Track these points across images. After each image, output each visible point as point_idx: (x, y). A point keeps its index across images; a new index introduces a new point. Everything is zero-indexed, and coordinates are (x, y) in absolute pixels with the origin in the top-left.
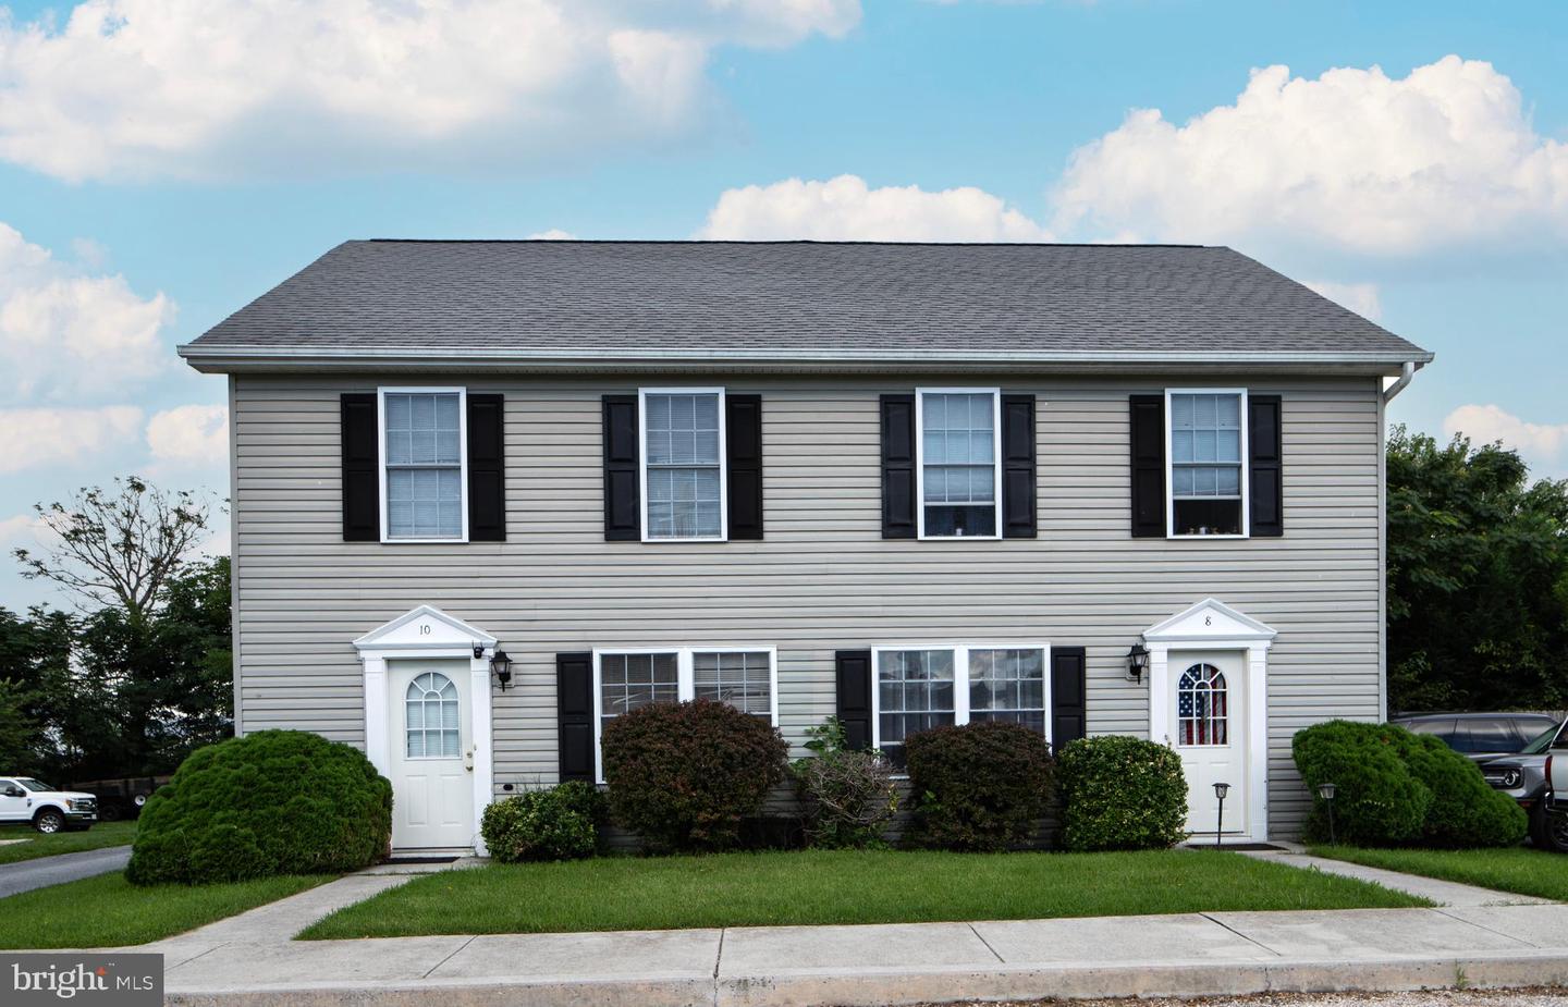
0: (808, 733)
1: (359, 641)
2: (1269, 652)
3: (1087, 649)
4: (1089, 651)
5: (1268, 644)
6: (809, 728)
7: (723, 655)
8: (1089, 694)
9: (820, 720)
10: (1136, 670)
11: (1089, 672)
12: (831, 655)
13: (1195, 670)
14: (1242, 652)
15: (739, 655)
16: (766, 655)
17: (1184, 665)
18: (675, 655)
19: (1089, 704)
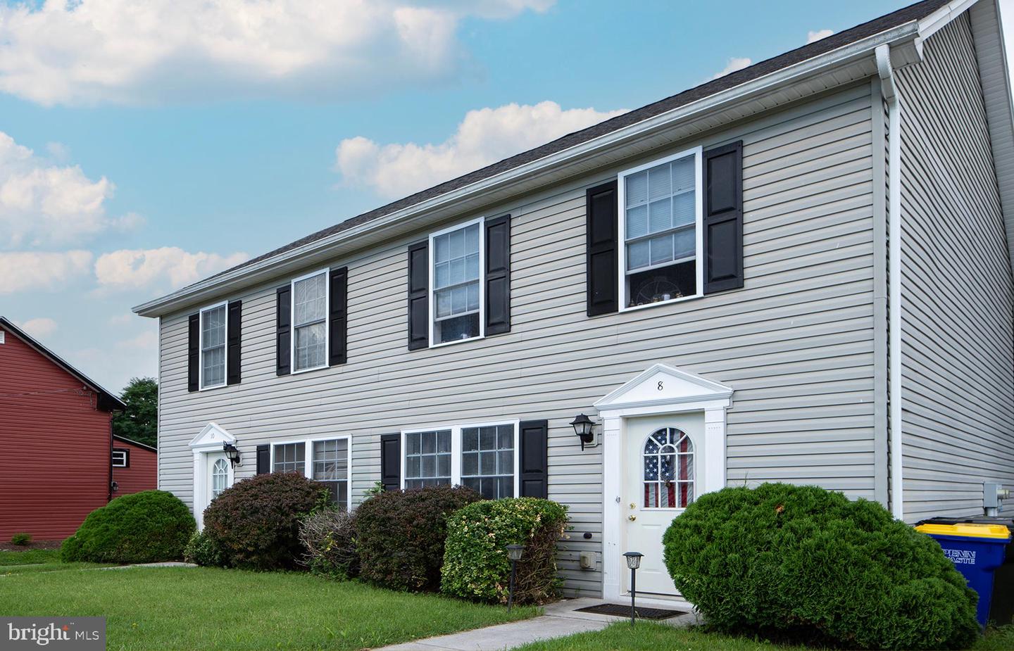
0: (368, 494)
1: (191, 443)
2: (728, 412)
3: (550, 422)
4: (551, 424)
5: (726, 403)
6: (367, 490)
7: (328, 442)
8: (551, 461)
9: (373, 485)
10: (587, 438)
11: (551, 442)
12: (378, 438)
13: (660, 434)
14: (701, 413)
15: (334, 441)
16: (346, 440)
17: (648, 430)
18: (304, 443)
19: (551, 470)
